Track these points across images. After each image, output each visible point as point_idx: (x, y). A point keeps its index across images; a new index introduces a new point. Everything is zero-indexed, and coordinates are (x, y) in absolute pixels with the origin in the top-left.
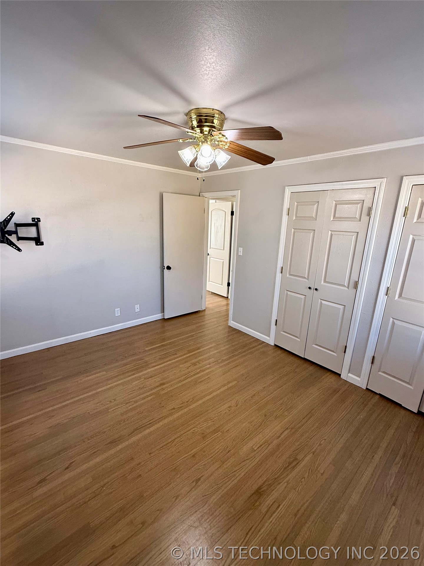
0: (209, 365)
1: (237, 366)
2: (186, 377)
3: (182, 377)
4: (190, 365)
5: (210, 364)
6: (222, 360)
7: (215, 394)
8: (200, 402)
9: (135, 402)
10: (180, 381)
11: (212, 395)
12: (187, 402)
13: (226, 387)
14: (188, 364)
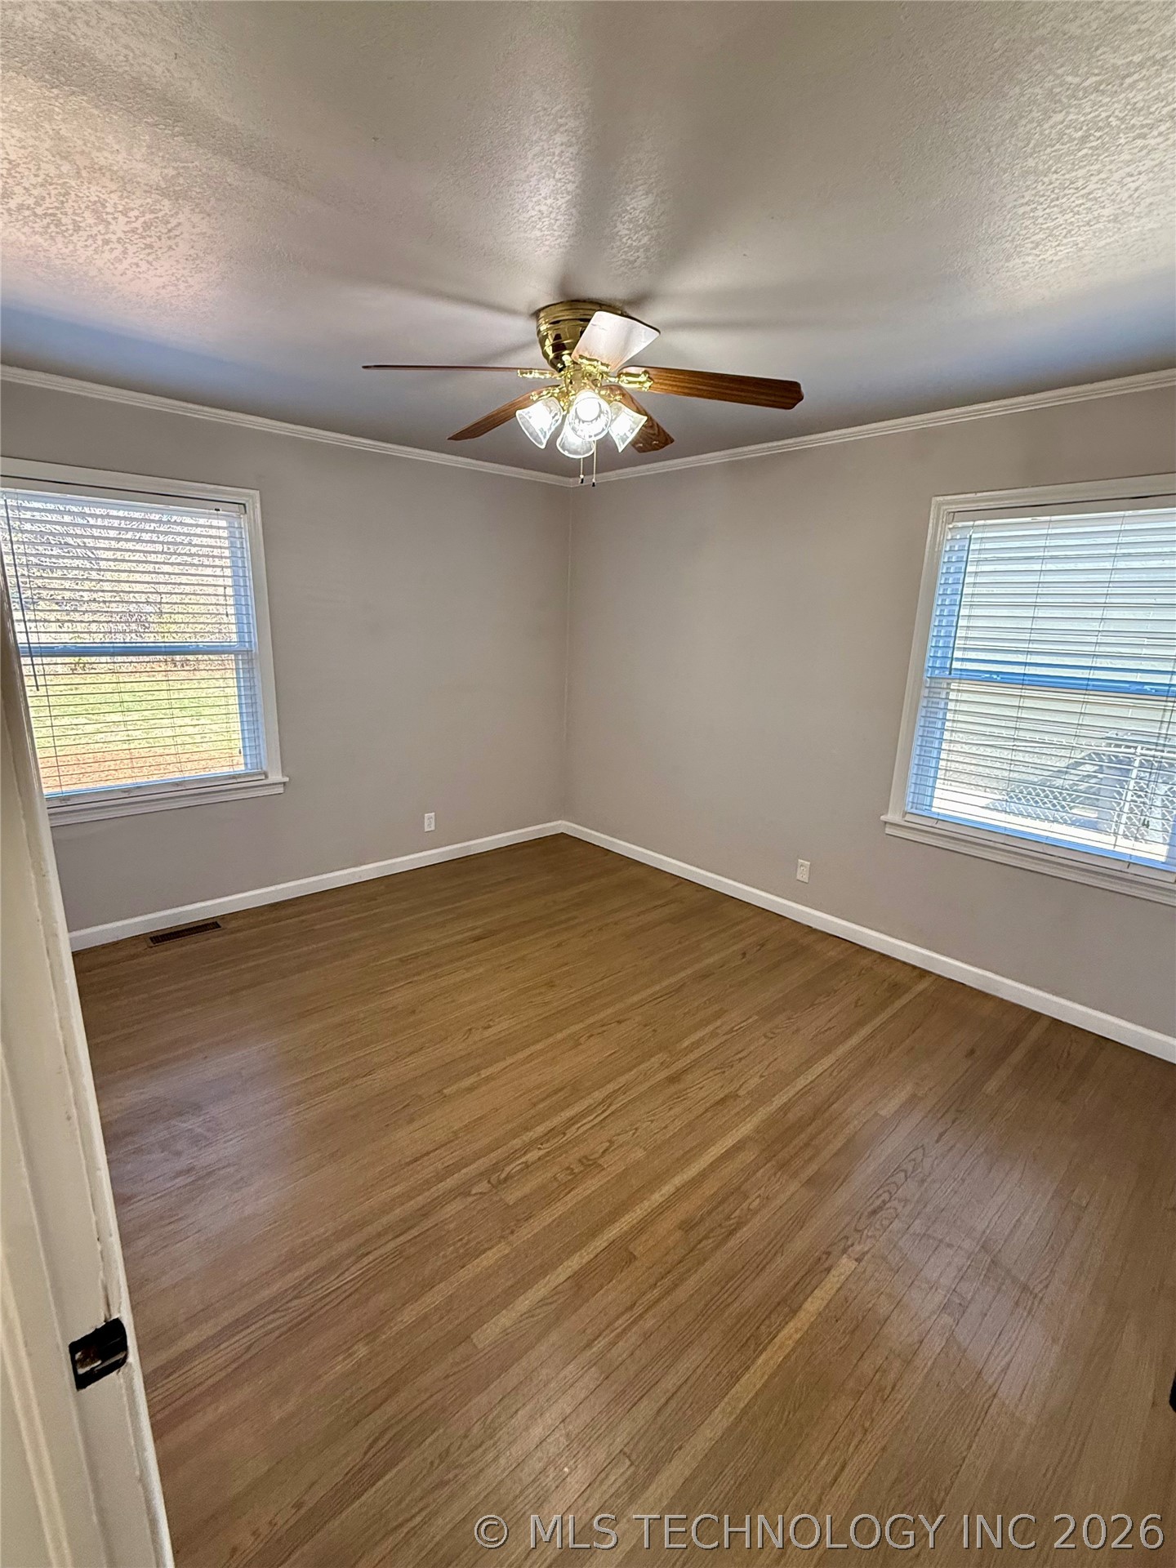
0: (531, 1160)
1: (416, 1160)
2: (610, 1105)
3: (625, 1106)
4: (607, 1157)
5: (527, 1165)
6: (469, 1194)
7: (521, 1056)
8: (559, 1036)
9: (714, 1034)
10: (624, 1089)
11: (527, 1052)
12: (592, 1035)
13: (484, 1073)
14: (614, 1165)
